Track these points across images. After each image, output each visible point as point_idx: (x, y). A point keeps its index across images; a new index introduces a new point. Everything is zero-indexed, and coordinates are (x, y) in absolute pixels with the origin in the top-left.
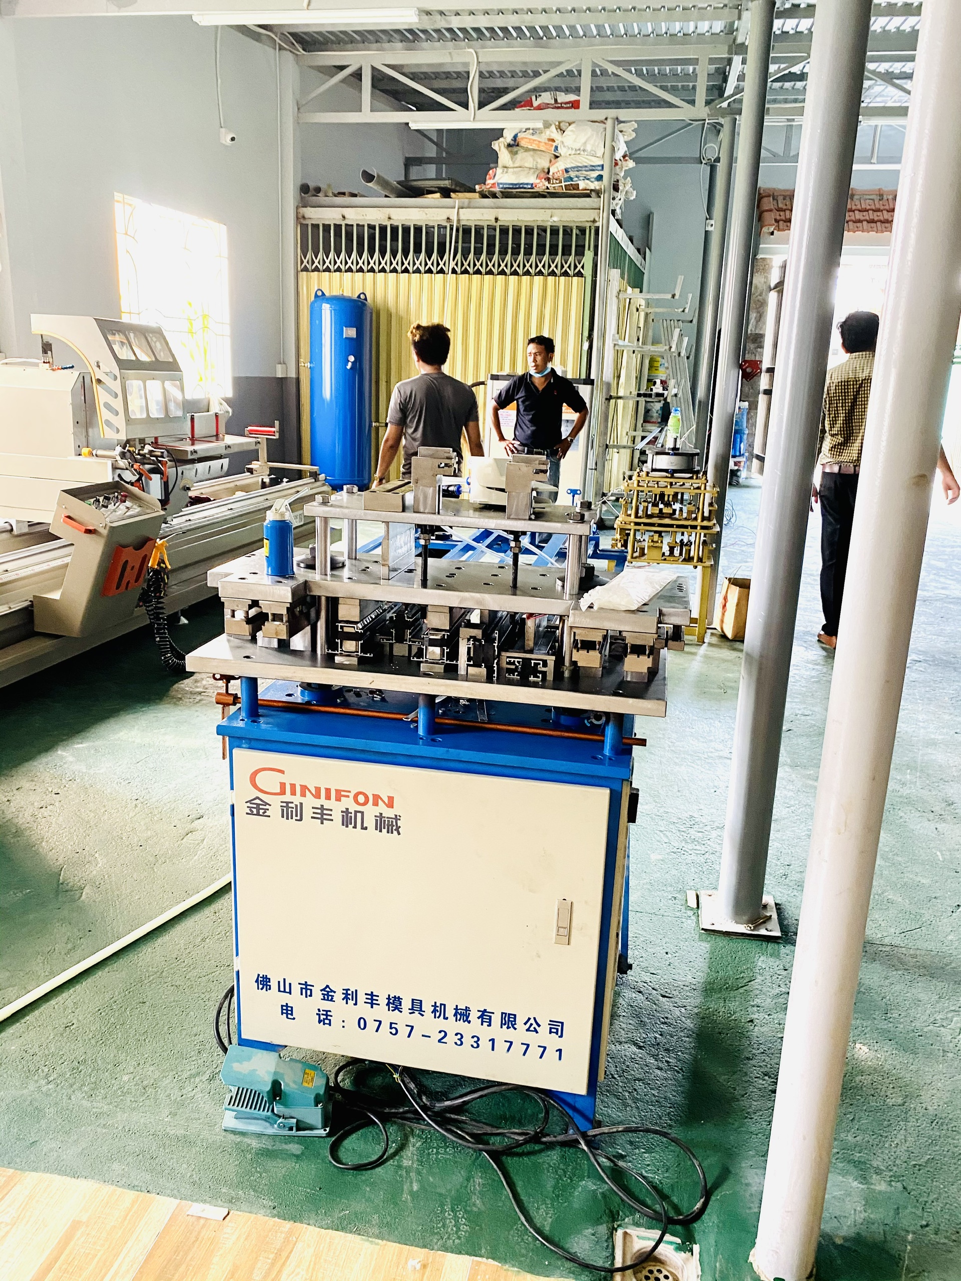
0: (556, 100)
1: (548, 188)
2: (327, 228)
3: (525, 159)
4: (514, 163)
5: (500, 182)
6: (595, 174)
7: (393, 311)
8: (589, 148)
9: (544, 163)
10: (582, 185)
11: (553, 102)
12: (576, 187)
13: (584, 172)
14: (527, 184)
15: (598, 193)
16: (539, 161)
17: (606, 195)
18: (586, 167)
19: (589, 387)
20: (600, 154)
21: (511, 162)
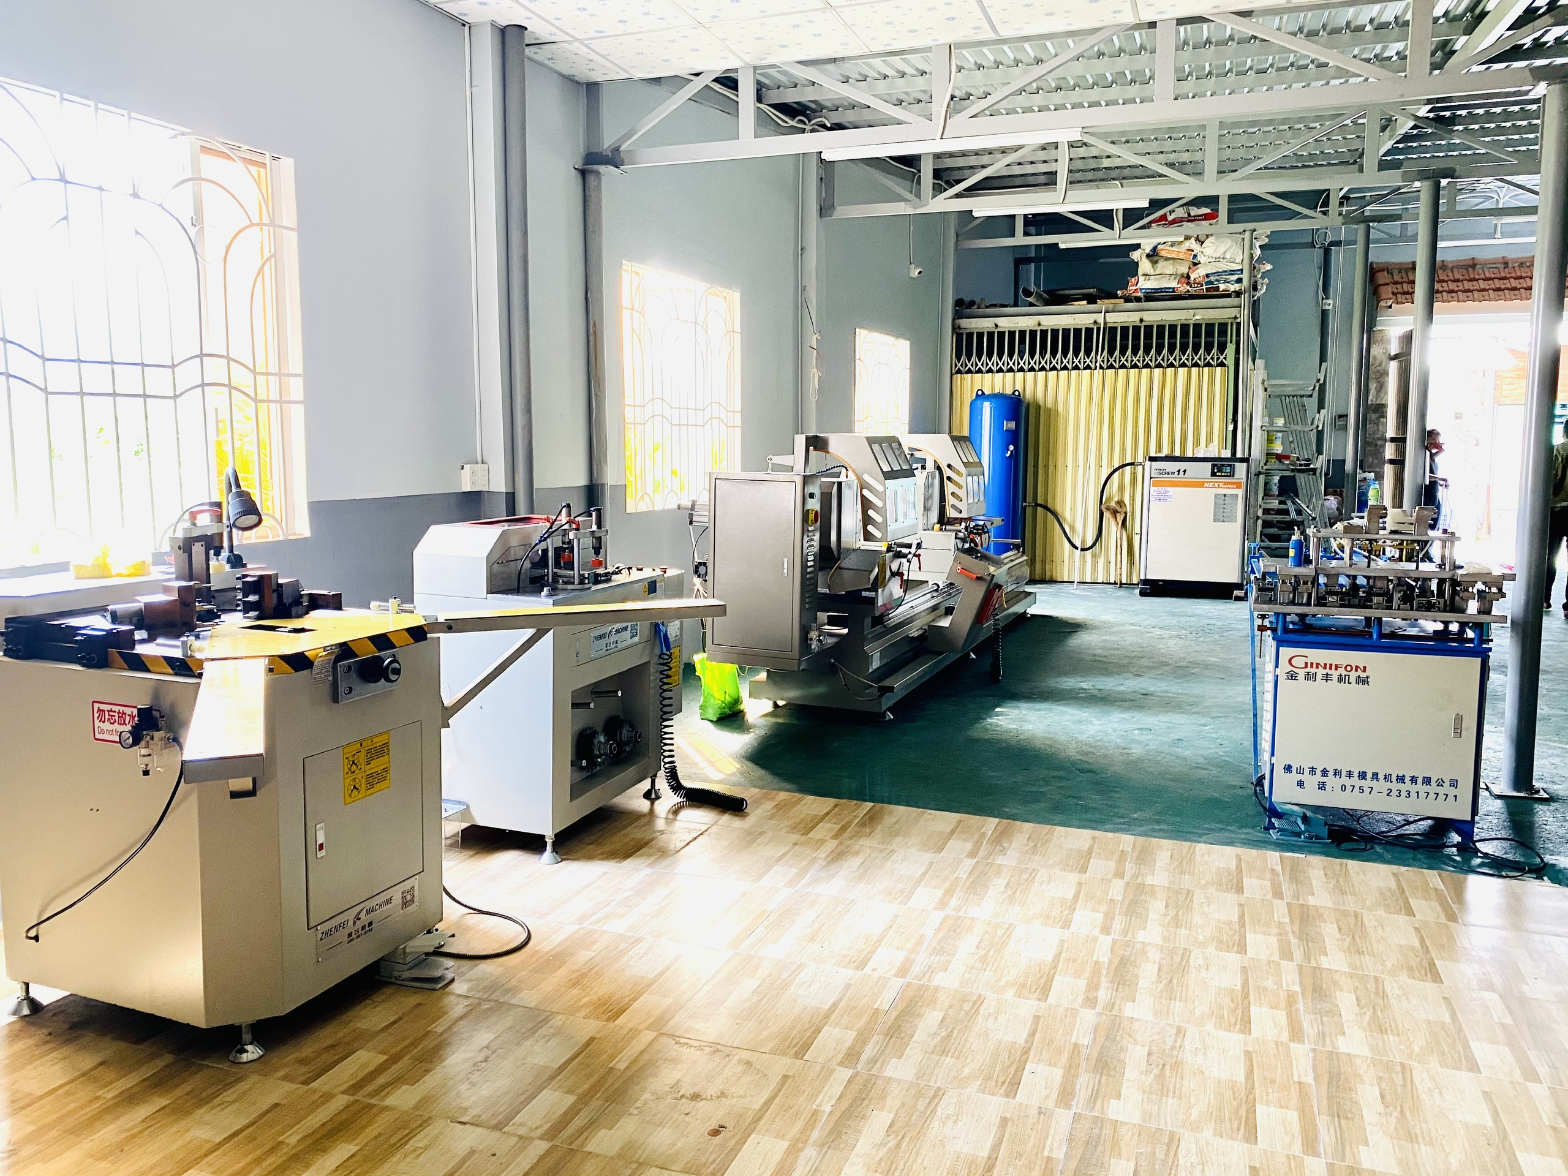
0: (1189, 214)
1: (1188, 291)
2: (980, 335)
3: (1164, 267)
4: (1154, 270)
5: (1142, 287)
6: (1235, 277)
7: (1041, 403)
8: (1228, 256)
9: (1183, 269)
10: (1222, 287)
11: (1186, 215)
12: (1217, 289)
13: (1224, 276)
14: (1168, 288)
15: (1238, 294)
16: (1178, 267)
17: (1247, 295)
18: (1226, 271)
19: (1245, 465)
20: (1239, 260)
21: (1152, 270)
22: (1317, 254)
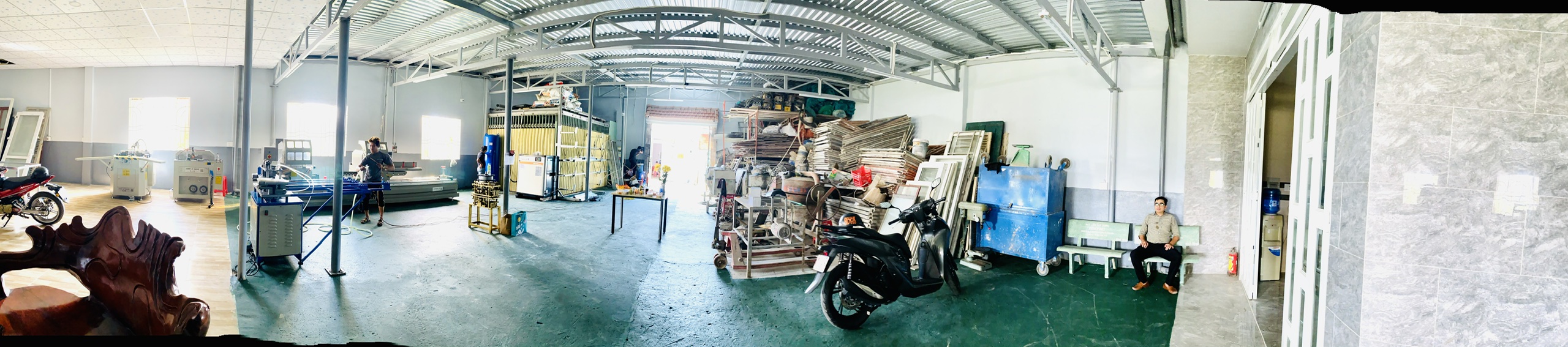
1: (547, 106)
2: (494, 118)
3: (543, 98)
4: (540, 100)
5: (536, 104)
8: (556, 95)
9: (547, 99)
12: (553, 105)
13: (555, 102)
14: (542, 105)
15: (558, 106)
18: (555, 99)
22: (621, 100)
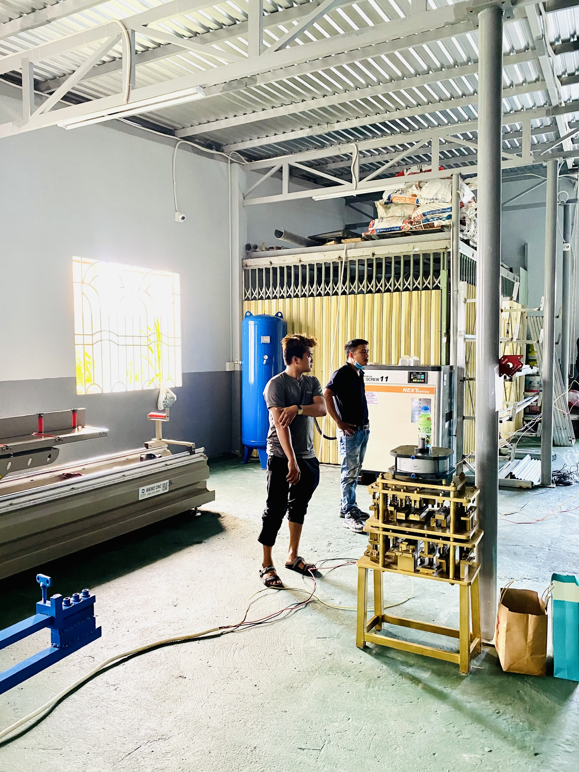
0: (421, 170)
1: (411, 229)
2: (260, 270)
3: (395, 210)
4: (387, 215)
5: (377, 228)
6: (446, 215)
8: (439, 197)
9: (408, 212)
10: (436, 223)
12: (432, 225)
13: (437, 214)
14: (396, 227)
15: (448, 228)
17: (454, 228)
18: (439, 210)
20: (449, 200)
21: (385, 214)
